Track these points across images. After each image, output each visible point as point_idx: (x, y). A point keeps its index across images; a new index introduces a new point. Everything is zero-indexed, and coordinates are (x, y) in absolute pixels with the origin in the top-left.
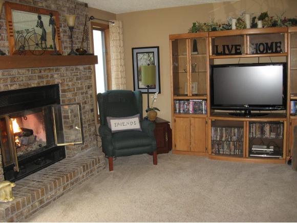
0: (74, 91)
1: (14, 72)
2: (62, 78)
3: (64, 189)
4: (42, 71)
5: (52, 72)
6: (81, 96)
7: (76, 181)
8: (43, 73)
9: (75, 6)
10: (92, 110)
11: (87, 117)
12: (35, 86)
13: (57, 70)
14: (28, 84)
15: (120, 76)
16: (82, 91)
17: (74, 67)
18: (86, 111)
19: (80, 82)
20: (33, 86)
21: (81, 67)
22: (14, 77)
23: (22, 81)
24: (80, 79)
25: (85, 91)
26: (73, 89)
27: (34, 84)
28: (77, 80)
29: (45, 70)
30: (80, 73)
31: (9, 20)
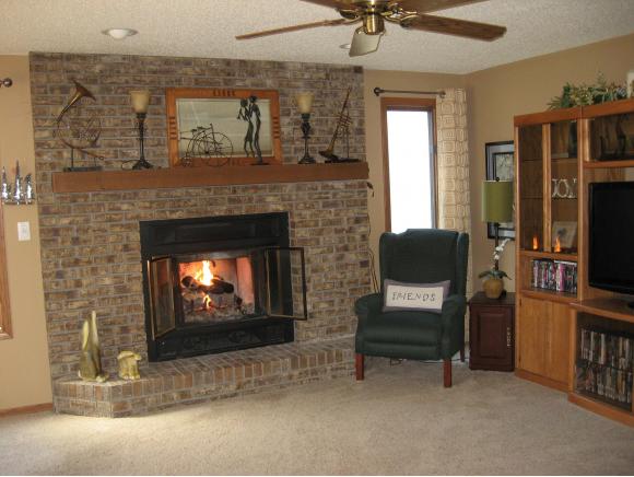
0: (317, 225)
1: (179, 192)
2: (286, 203)
3: (239, 388)
4: (239, 191)
5: (260, 193)
6: (333, 234)
7: (272, 380)
8: (240, 194)
9: (327, 75)
10: (364, 264)
11: (349, 274)
12: (222, 214)
13: (272, 189)
14: (206, 212)
15: (454, 202)
16: (339, 227)
17: (319, 184)
18: (347, 265)
19: (332, 210)
20: (217, 214)
21: (339, 185)
22: (179, 201)
23: (195, 205)
24: (334, 204)
25: (346, 228)
26: (312, 223)
27: (220, 211)
28: (324, 207)
29: (244, 190)
30: (335, 195)
31: (171, 114)
